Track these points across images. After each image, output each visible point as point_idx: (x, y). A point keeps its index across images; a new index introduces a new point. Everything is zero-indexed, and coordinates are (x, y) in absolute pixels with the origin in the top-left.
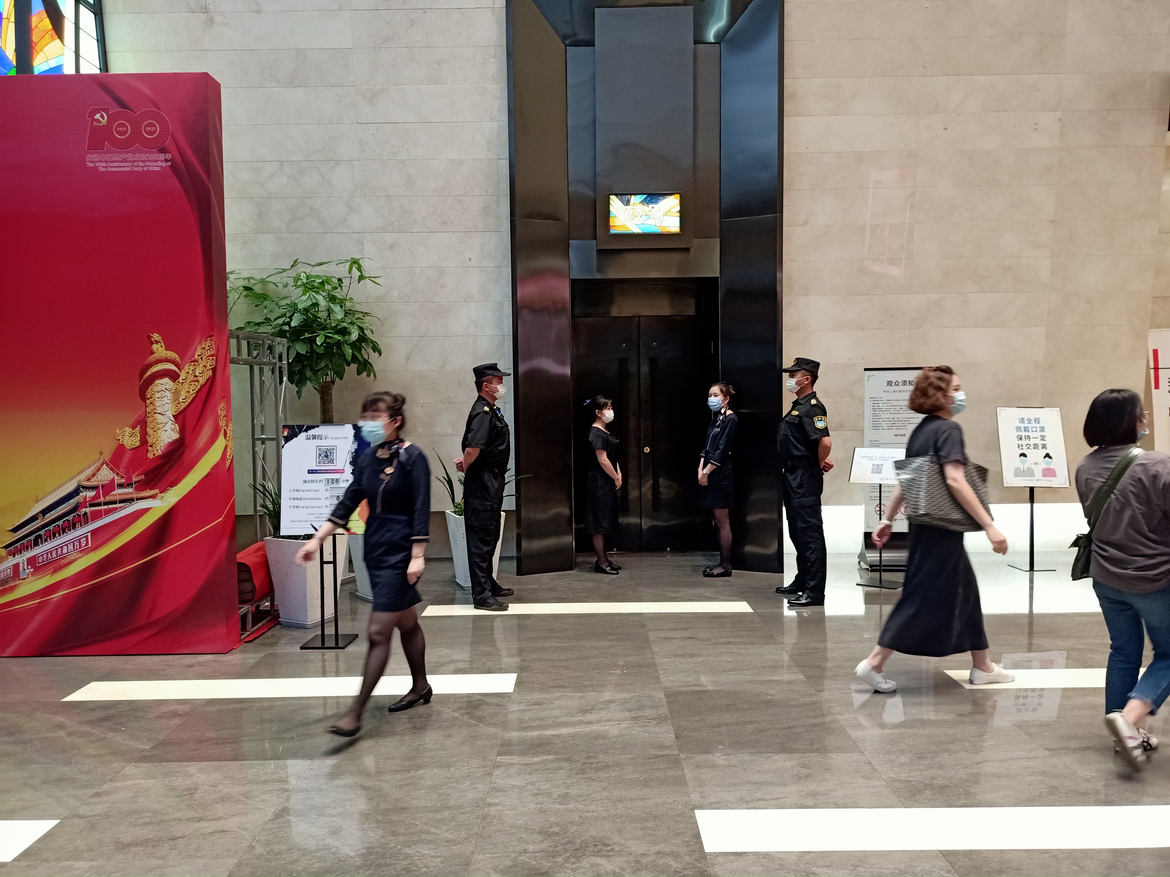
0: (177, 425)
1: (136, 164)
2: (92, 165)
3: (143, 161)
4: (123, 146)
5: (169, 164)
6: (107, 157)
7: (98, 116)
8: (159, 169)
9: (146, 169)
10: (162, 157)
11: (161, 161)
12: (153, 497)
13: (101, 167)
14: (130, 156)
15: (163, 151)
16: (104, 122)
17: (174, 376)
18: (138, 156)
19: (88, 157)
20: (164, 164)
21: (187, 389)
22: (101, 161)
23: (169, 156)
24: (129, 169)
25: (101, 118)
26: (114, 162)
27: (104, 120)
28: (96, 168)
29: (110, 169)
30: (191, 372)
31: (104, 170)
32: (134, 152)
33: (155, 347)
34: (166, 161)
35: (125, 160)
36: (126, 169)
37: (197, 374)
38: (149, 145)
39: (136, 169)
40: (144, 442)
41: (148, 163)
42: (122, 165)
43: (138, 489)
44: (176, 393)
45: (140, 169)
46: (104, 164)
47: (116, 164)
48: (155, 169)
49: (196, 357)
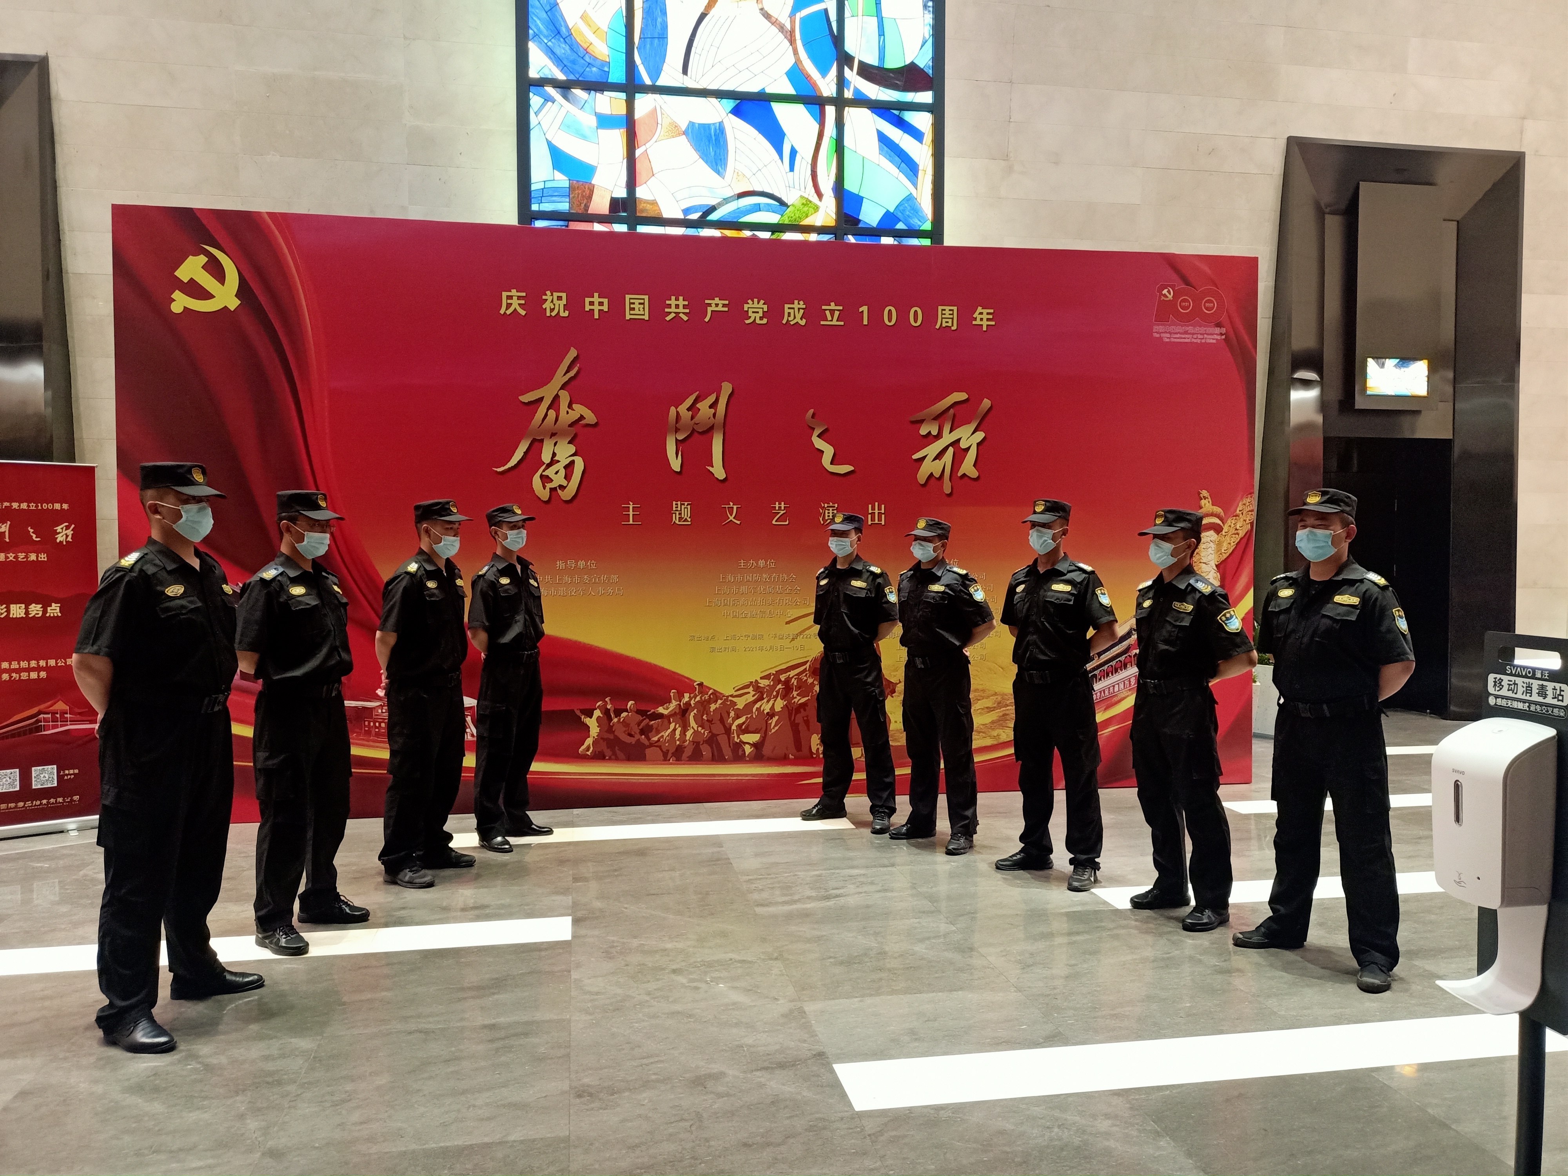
0: (1218, 574)
1: (1195, 336)
2: (1158, 336)
3: (1201, 334)
4: (1186, 319)
5: (1224, 337)
6: (1172, 328)
7: (1165, 292)
8: (1214, 341)
9: (1203, 341)
10: (1217, 330)
11: (1217, 334)
13: (1166, 337)
14: (1190, 329)
15: (1219, 325)
16: (1170, 297)
17: (1218, 529)
18: (1197, 329)
19: (1156, 328)
20: (1219, 337)
21: (1229, 541)
22: (1166, 332)
23: (1224, 330)
24: (1189, 341)
25: (1168, 294)
26: (1176, 333)
27: (1170, 294)
28: (1161, 338)
29: (1173, 340)
30: (1233, 526)
31: (1168, 340)
32: (1194, 326)
33: (1203, 502)
34: (1221, 334)
35: (1186, 333)
36: (1186, 340)
37: (1238, 528)
38: (1207, 320)
39: (1195, 341)
41: (1205, 336)
42: (1183, 336)
44: (1219, 544)
45: (1199, 341)
46: (1168, 335)
47: (1178, 336)
48: (1212, 341)
49: (1238, 512)
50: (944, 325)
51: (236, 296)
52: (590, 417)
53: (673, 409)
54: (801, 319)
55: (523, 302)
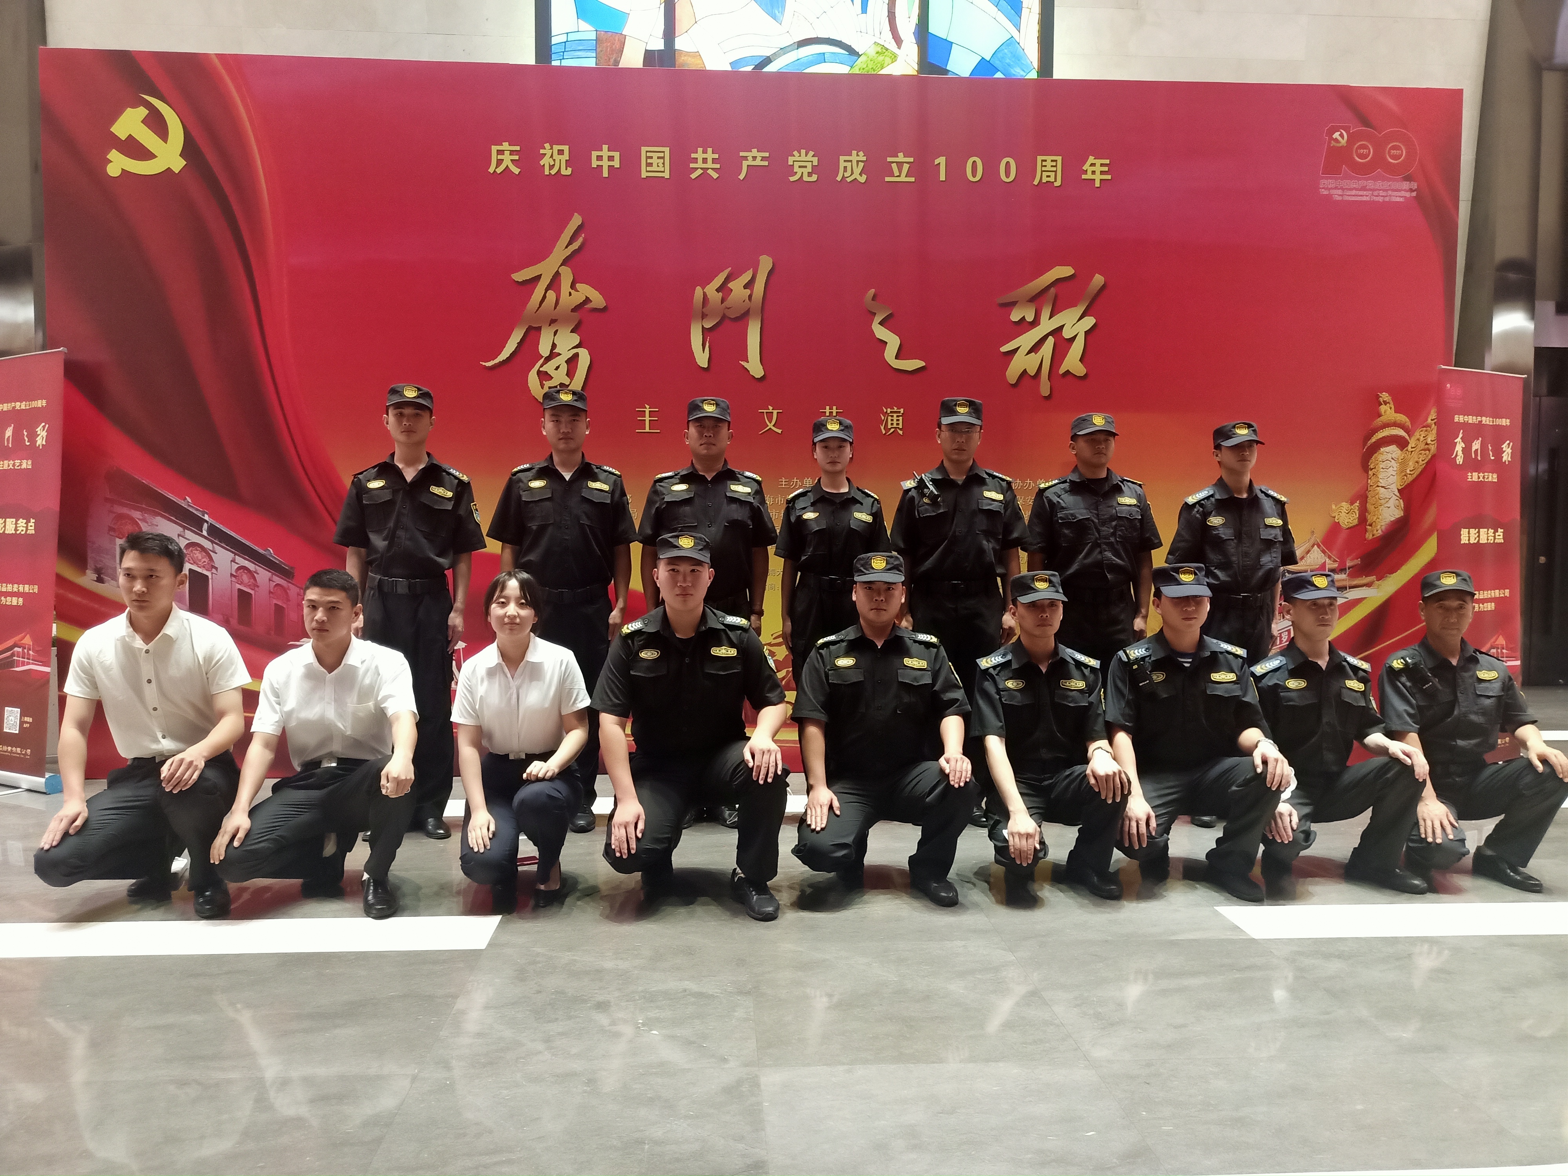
0: (1401, 501)
1: (1376, 193)
2: (1326, 192)
3: (1384, 190)
4: (1363, 170)
5: (1414, 194)
6: (1346, 183)
7: (1336, 135)
8: (1401, 200)
9: (1387, 199)
10: (1406, 185)
11: (1405, 190)
12: (1369, 585)
13: (1337, 195)
14: (1370, 184)
15: (1408, 179)
16: (1343, 142)
17: (1402, 443)
18: (1379, 184)
19: (1324, 183)
20: (1408, 195)
21: (1416, 459)
22: (1336, 188)
23: (1414, 185)
24: (1368, 199)
25: (1341, 138)
26: (1351, 189)
27: (1343, 139)
28: (1329, 196)
29: (1346, 198)
30: (1422, 439)
31: (1340, 198)
32: (1375, 179)
33: (1383, 408)
34: (1411, 190)
35: (1364, 189)
36: (1365, 199)
37: (1429, 442)
38: (1393, 171)
39: (1376, 199)
40: (1363, 519)
41: (1390, 193)
42: (1361, 193)
43: (1352, 576)
44: (1403, 463)
45: (1381, 199)
46: (1340, 192)
47: (1354, 192)
48: (1398, 199)
49: (1429, 421)
50: (1044, 181)
51: (180, 155)
52: (598, 299)
53: (699, 291)
54: (861, 174)
55: (517, 157)
